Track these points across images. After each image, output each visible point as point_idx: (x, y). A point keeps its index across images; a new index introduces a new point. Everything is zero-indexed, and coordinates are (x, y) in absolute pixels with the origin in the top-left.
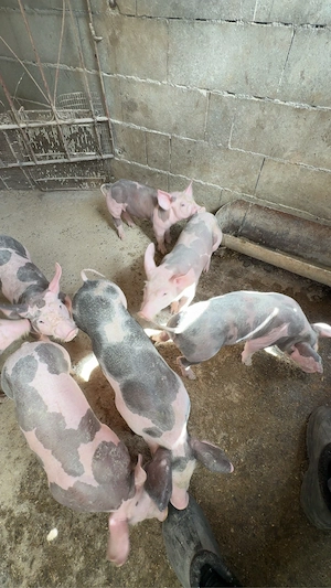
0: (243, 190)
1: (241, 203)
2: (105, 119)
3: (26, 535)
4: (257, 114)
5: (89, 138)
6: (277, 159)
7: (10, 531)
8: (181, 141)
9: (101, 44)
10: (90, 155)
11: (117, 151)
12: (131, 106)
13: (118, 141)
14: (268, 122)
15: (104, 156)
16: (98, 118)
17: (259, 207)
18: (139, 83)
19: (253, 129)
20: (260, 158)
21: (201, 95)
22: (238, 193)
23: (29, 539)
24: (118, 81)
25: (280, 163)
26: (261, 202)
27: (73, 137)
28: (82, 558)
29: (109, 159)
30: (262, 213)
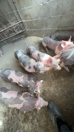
0: (58, 27)
1: (58, 31)
2: (21, 21)
3: (20, 112)
4: (56, 4)
5: (19, 27)
6: (65, 15)
7: (17, 111)
8: (39, 20)
9: (16, 3)
10: (21, 31)
11: (26, 28)
12: (26, 16)
13: (25, 26)
14: (60, 5)
15: (24, 31)
16: (20, 22)
17: (63, 31)
18: (26, 9)
19: (56, 9)
20: (60, 16)
21: (41, 5)
22: (56, 29)
23: (21, 113)
24: (22, 11)
25: (66, 16)
26: (63, 29)
27: (16, 28)
28: (31, 117)
29: (25, 31)
30: (64, 32)
